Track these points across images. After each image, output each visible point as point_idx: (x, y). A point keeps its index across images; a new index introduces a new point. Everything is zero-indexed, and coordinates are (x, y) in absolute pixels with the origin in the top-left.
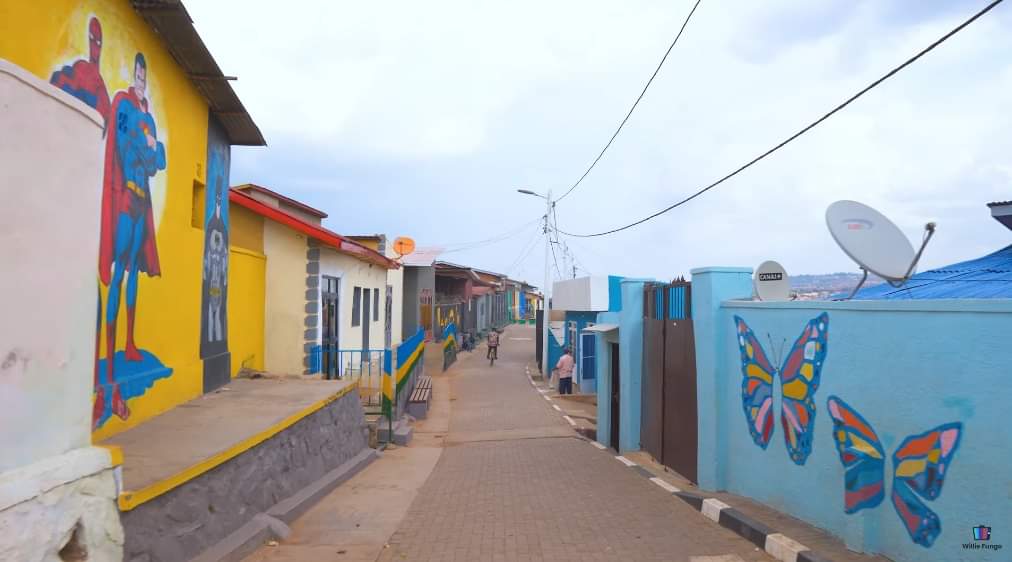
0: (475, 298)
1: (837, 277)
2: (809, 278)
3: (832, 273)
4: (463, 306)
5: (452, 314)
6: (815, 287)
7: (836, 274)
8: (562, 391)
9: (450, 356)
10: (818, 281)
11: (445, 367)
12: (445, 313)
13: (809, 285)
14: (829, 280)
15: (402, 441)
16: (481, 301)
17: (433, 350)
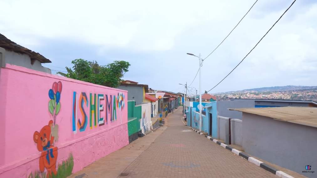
0: (171, 101)
1: (287, 87)
2: (278, 87)
3: (286, 86)
4: (169, 103)
5: (166, 105)
6: (280, 90)
7: (288, 86)
8: (185, 120)
9: (166, 115)
10: (281, 88)
11: (166, 117)
12: (165, 106)
13: (278, 89)
14: (285, 88)
15: (162, 126)
16: (173, 102)
17: (163, 113)
